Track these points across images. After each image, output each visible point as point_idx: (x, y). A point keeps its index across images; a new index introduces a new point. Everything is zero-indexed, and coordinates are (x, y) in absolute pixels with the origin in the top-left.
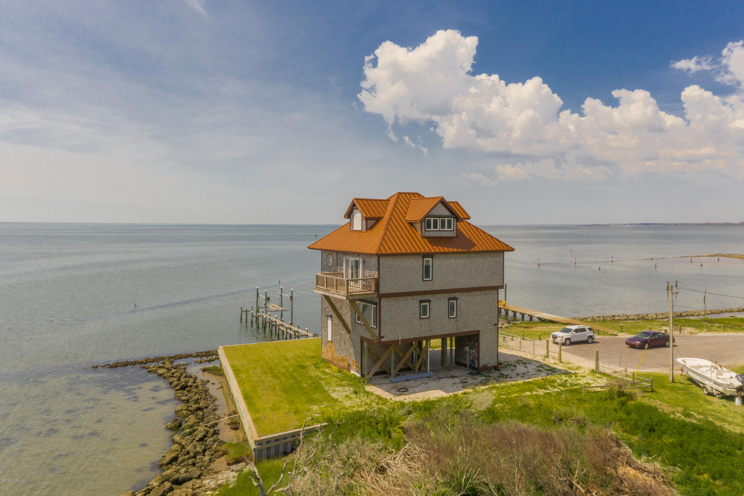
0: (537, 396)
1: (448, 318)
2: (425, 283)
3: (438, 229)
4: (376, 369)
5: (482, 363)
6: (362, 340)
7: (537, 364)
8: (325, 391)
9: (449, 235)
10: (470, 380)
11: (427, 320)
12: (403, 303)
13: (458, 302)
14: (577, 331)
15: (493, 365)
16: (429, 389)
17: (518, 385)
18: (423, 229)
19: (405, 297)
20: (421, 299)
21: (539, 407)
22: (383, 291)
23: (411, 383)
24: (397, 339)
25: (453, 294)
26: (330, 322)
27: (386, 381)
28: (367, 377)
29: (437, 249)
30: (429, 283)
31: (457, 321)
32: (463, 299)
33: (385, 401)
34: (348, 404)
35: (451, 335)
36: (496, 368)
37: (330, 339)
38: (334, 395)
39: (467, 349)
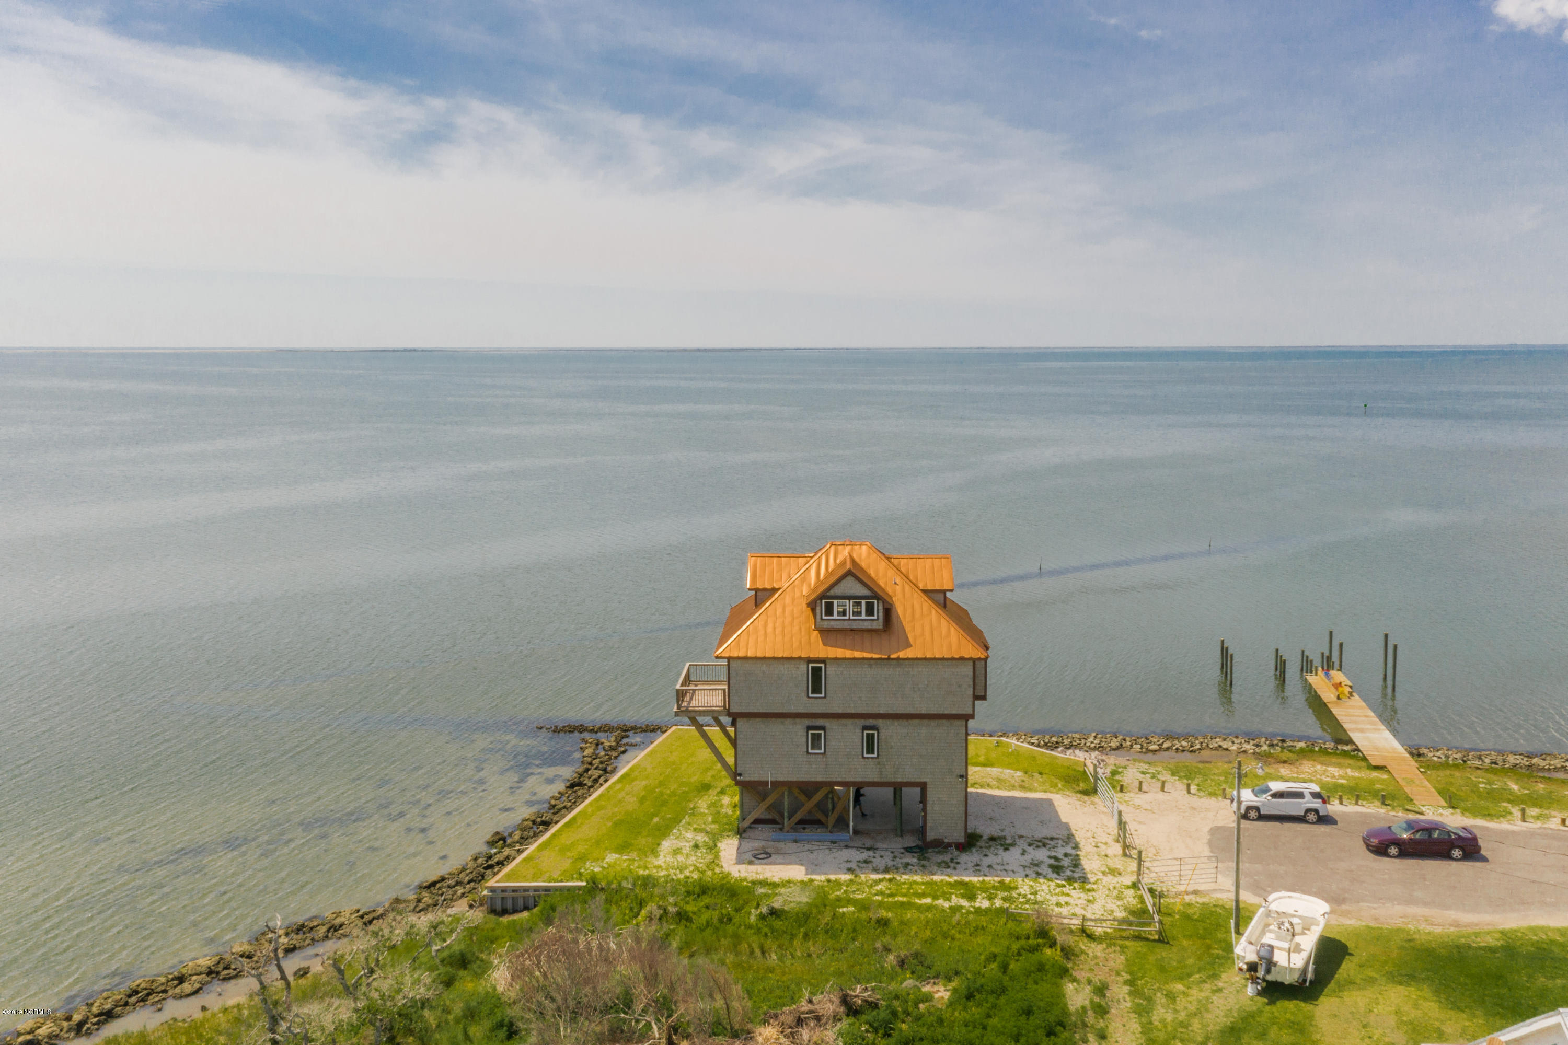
1: (861, 757)
2: (811, 701)
3: (847, 617)
5: (931, 835)
9: (870, 627)
11: (821, 756)
12: (776, 728)
13: (881, 734)
14: (1279, 794)
15: (955, 841)
18: (818, 617)
19: (780, 720)
20: (810, 724)
22: (735, 708)
24: (765, 779)
25: (871, 720)
29: (830, 652)
30: (820, 701)
31: (879, 763)
32: (890, 732)
36: (960, 847)
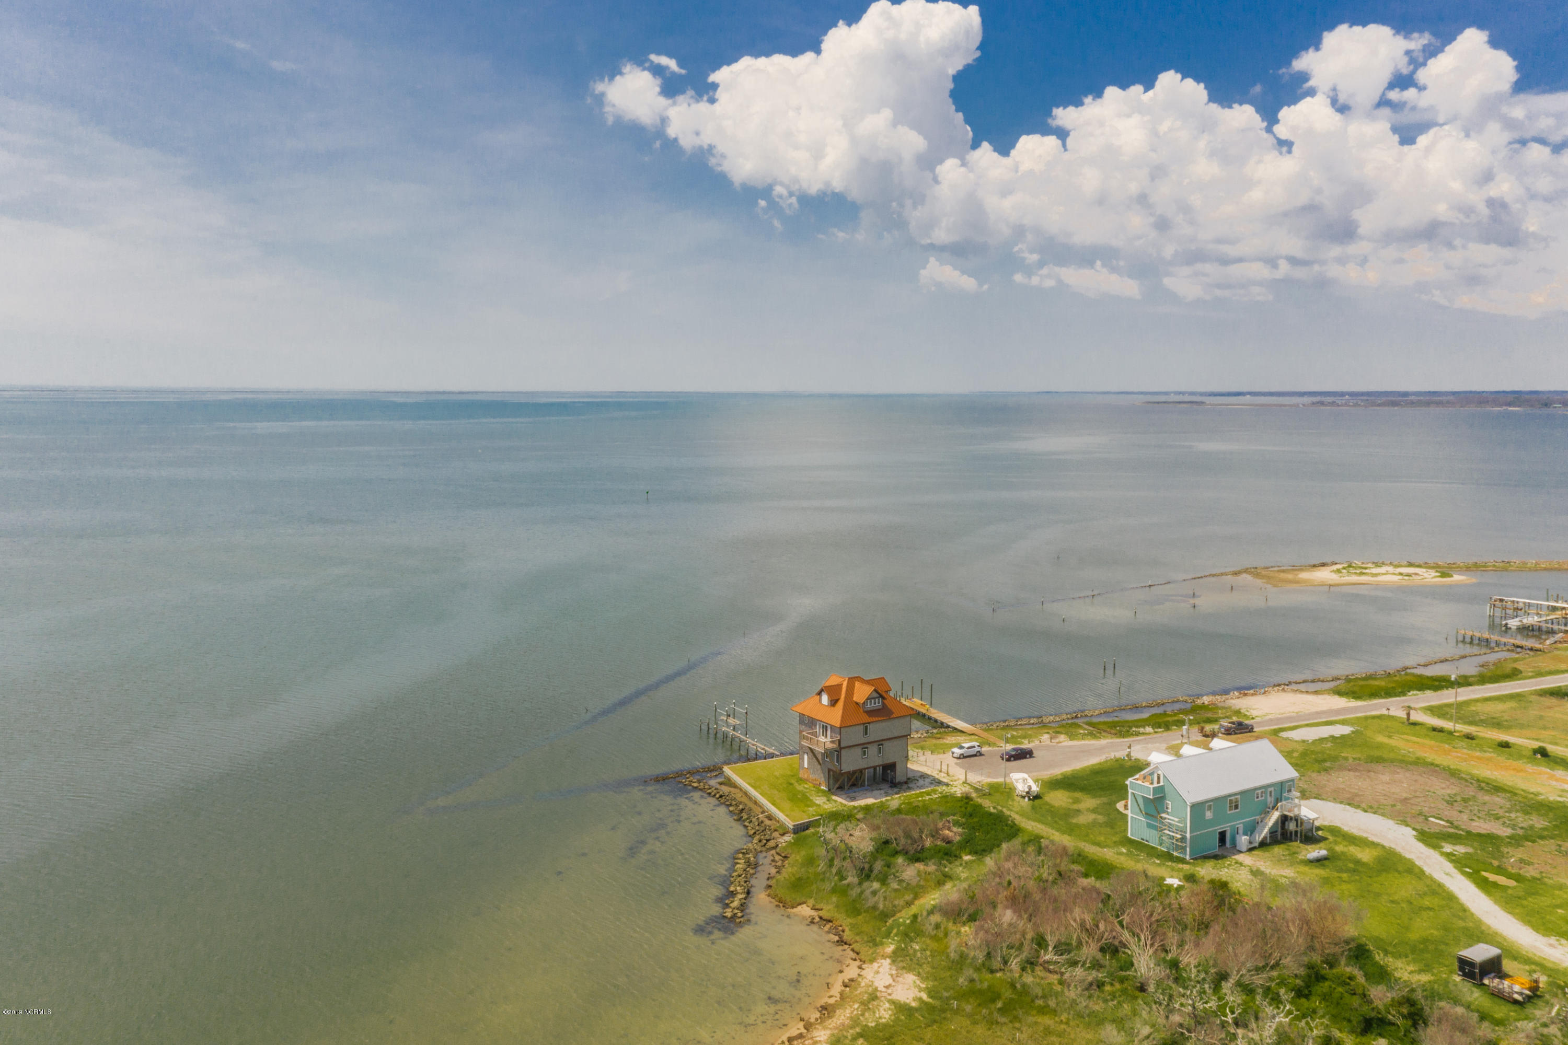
0: (925, 801)
1: (877, 756)
2: (865, 739)
3: (872, 706)
4: (837, 786)
5: (897, 781)
6: (829, 770)
7: (932, 778)
8: (811, 800)
9: (879, 708)
10: (890, 791)
11: (866, 759)
12: (852, 751)
13: (883, 747)
14: (968, 748)
15: (904, 780)
16: (867, 798)
17: (915, 794)
18: (864, 707)
19: (854, 748)
20: (863, 748)
21: (924, 806)
22: (842, 745)
23: (857, 794)
25: (881, 743)
26: (806, 757)
27: (842, 792)
28: (832, 791)
29: (872, 719)
30: (867, 738)
31: (882, 758)
32: (886, 744)
33: (845, 806)
34: (826, 807)
35: (879, 766)
36: (906, 783)
37: (806, 766)
38: (817, 802)
39: (889, 771)
